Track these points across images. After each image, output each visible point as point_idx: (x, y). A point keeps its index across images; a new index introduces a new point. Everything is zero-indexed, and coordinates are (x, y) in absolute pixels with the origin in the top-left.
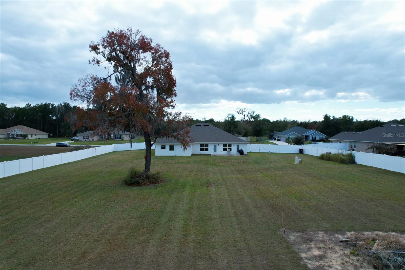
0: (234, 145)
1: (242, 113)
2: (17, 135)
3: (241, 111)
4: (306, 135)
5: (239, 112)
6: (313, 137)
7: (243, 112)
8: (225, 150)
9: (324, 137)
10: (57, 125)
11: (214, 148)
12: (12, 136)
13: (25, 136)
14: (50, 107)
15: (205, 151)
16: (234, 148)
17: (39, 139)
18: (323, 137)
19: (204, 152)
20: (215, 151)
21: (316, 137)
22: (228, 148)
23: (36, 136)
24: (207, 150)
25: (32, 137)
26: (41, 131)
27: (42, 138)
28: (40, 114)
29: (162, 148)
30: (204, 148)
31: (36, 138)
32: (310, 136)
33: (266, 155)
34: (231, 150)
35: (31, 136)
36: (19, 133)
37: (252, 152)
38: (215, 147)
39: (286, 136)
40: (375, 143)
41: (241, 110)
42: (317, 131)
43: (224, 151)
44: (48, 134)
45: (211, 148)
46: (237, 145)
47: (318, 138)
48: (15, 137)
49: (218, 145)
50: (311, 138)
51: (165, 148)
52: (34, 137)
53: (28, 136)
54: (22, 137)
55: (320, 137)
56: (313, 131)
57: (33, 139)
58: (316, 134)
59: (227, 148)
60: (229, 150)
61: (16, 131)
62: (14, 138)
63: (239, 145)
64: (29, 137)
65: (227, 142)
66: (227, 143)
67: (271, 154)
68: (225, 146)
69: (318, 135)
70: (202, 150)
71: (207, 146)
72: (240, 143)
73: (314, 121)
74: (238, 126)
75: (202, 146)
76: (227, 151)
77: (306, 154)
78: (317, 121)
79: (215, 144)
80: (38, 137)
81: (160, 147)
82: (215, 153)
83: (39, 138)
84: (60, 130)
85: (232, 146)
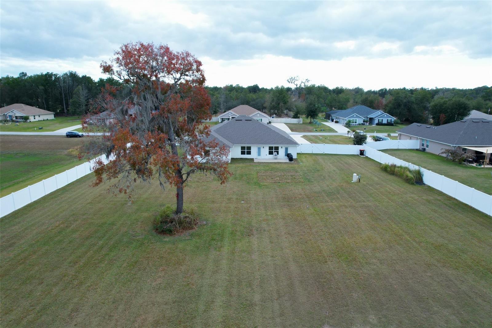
0: (282, 147)
1: (293, 82)
2: (16, 117)
3: (293, 80)
4: (370, 117)
5: (289, 81)
6: (379, 120)
7: (295, 80)
8: (271, 153)
9: (393, 120)
10: (64, 100)
11: (257, 151)
12: (10, 118)
13: (26, 119)
14: (53, 78)
15: (247, 154)
16: (282, 151)
17: (44, 122)
18: (391, 120)
19: (246, 156)
20: (259, 154)
21: (382, 120)
23: (39, 117)
25: (35, 118)
26: (45, 110)
27: (47, 119)
28: (41, 87)
30: (246, 151)
31: (40, 120)
32: (376, 118)
33: (320, 159)
34: (278, 154)
35: (33, 117)
36: (18, 114)
37: (303, 153)
38: (259, 149)
39: (347, 119)
40: (451, 146)
41: (292, 78)
42: (385, 112)
43: (270, 155)
44: (54, 113)
45: (254, 150)
46: (286, 148)
47: (385, 121)
48: (14, 119)
49: (262, 147)
50: (376, 122)
52: (37, 119)
53: (30, 117)
54: (22, 119)
55: (388, 120)
56: (379, 112)
57: (36, 121)
58: (383, 117)
61: (14, 112)
62: (13, 121)
63: (287, 148)
64: (32, 119)
65: (273, 144)
67: (325, 157)
69: (386, 117)
70: (243, 153)
71: (249, 148)
72: (288, 146)
73: (383, 88)
74: (288, 102)
75: (243, 148)
77: (367, 157)
78: (386, 88)
79: (259, 147)
80: (41, 118)
82: (258, 157)
83: (44, 120)
84: (69, 109)
85: (280, 148)
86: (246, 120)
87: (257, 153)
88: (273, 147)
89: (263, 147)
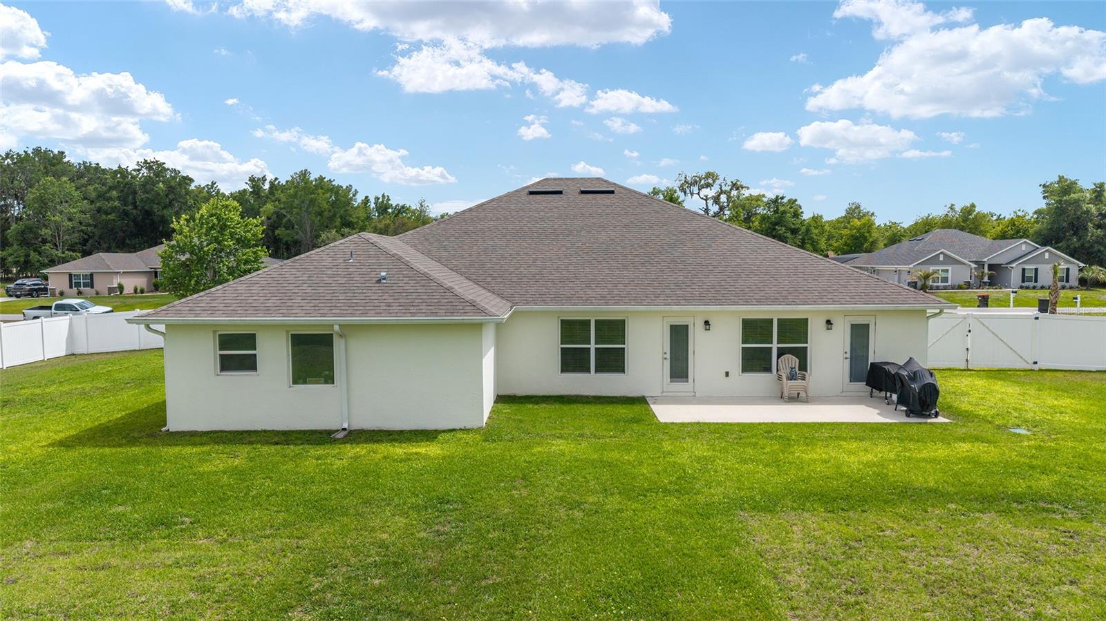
0: (828, 322)
6: (1024, 270)
8: (754, 361)
9: (1073, 271)
11: (668, 348)
15: (598, 370)
16: (828, 350)
18: (1068, 270)
19: (592, 382)
20: (679, 369)
21: (1036, 270)
22: (781, 352)
24: (613, 361)
29: (228, 364)
30: (593, 346)
32: (1014, 265)
34: (803, 366)
39: (915, 269)
42: (1044, 245)
43: (746, 374)
46: (854, 326)
47: (1046, 275)
49: (700, 323)
50: (1017, 276)
51: (249, 364)
55: (1055, 269)
58: (1038, 259)
59: (775, 346)
60: (793, 361)
63: (866, 325)
65: (773, 302)
66: (775, 312)
68: (754, 329)
69: (1047, 262)
70: (573, 361)
71: (613, 330)
75: (572, 329)
76: (768, 369)
79: (679, 321)
81: (209, 351)
82: (675, 385)
85: (816, 330)
86: (583, 192)
87: (667, 364)
88: (771, 321)
89: (707, 323)
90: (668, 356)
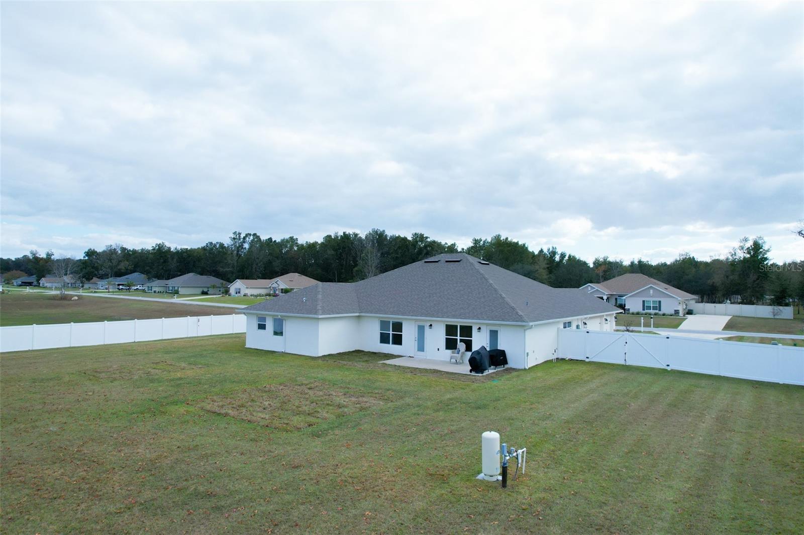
0: (481, 328)
8: (450, 345)
11: (417, 336)
15: (393, 343)
19: (391, 348)
20: (421, 345)
22: (460, 341)
24: (398, 340)
29: (260, 327)
30: (391, 332)
34: (470, 349)
37: (594, 360)
45: (409, 333)
46: (491, 332)
49: (429, 325)
51: (264, 327)
59: (459, 338)
60: (463, 345)
63: (497, 332)
66: (459, 322)
68: (450, 330)
70: (384, 339)
71: (398, 327)
72: (499, 325)
75: (384, 325)
81: (256, 323)
82: (420, 353)
85: (475, 331)
86: (447, 261)
87: (416, 343)
88: (457, 326)
90: (417, 339)
